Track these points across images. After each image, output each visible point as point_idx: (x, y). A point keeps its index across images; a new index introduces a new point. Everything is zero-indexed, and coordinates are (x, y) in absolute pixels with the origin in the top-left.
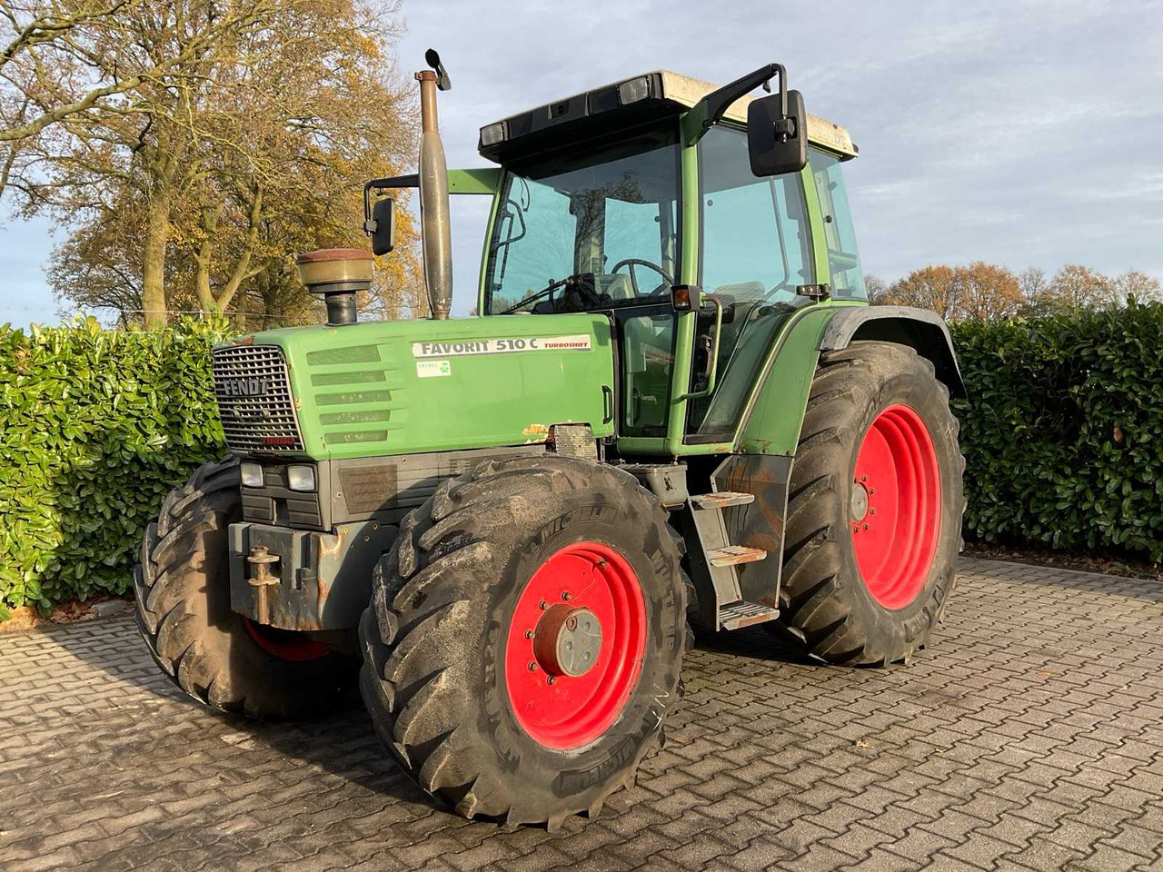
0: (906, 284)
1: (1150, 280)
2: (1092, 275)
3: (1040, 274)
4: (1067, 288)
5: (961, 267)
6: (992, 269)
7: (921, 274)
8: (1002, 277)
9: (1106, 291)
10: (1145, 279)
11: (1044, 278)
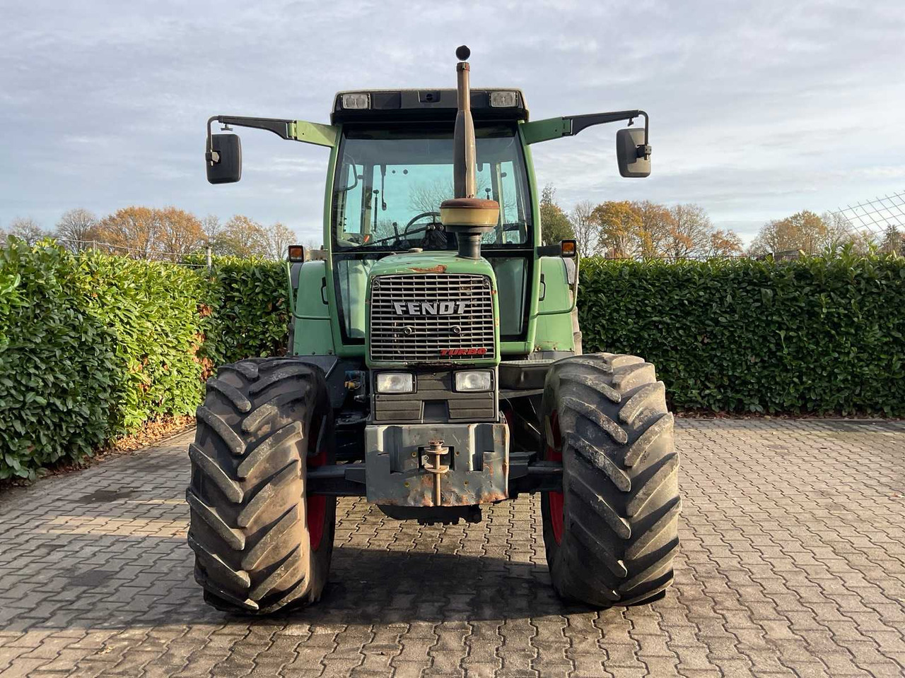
0: (114, 219)
1: (289, 231)
2: (252, 224)
3: (216, 220)
4: (236, 232)
5: (157, 209)
6: (181, 212)
7: (126, 212)
8: (189, 220)
9: (262, 236)
10: (287, 230)
11: (219, 223)
